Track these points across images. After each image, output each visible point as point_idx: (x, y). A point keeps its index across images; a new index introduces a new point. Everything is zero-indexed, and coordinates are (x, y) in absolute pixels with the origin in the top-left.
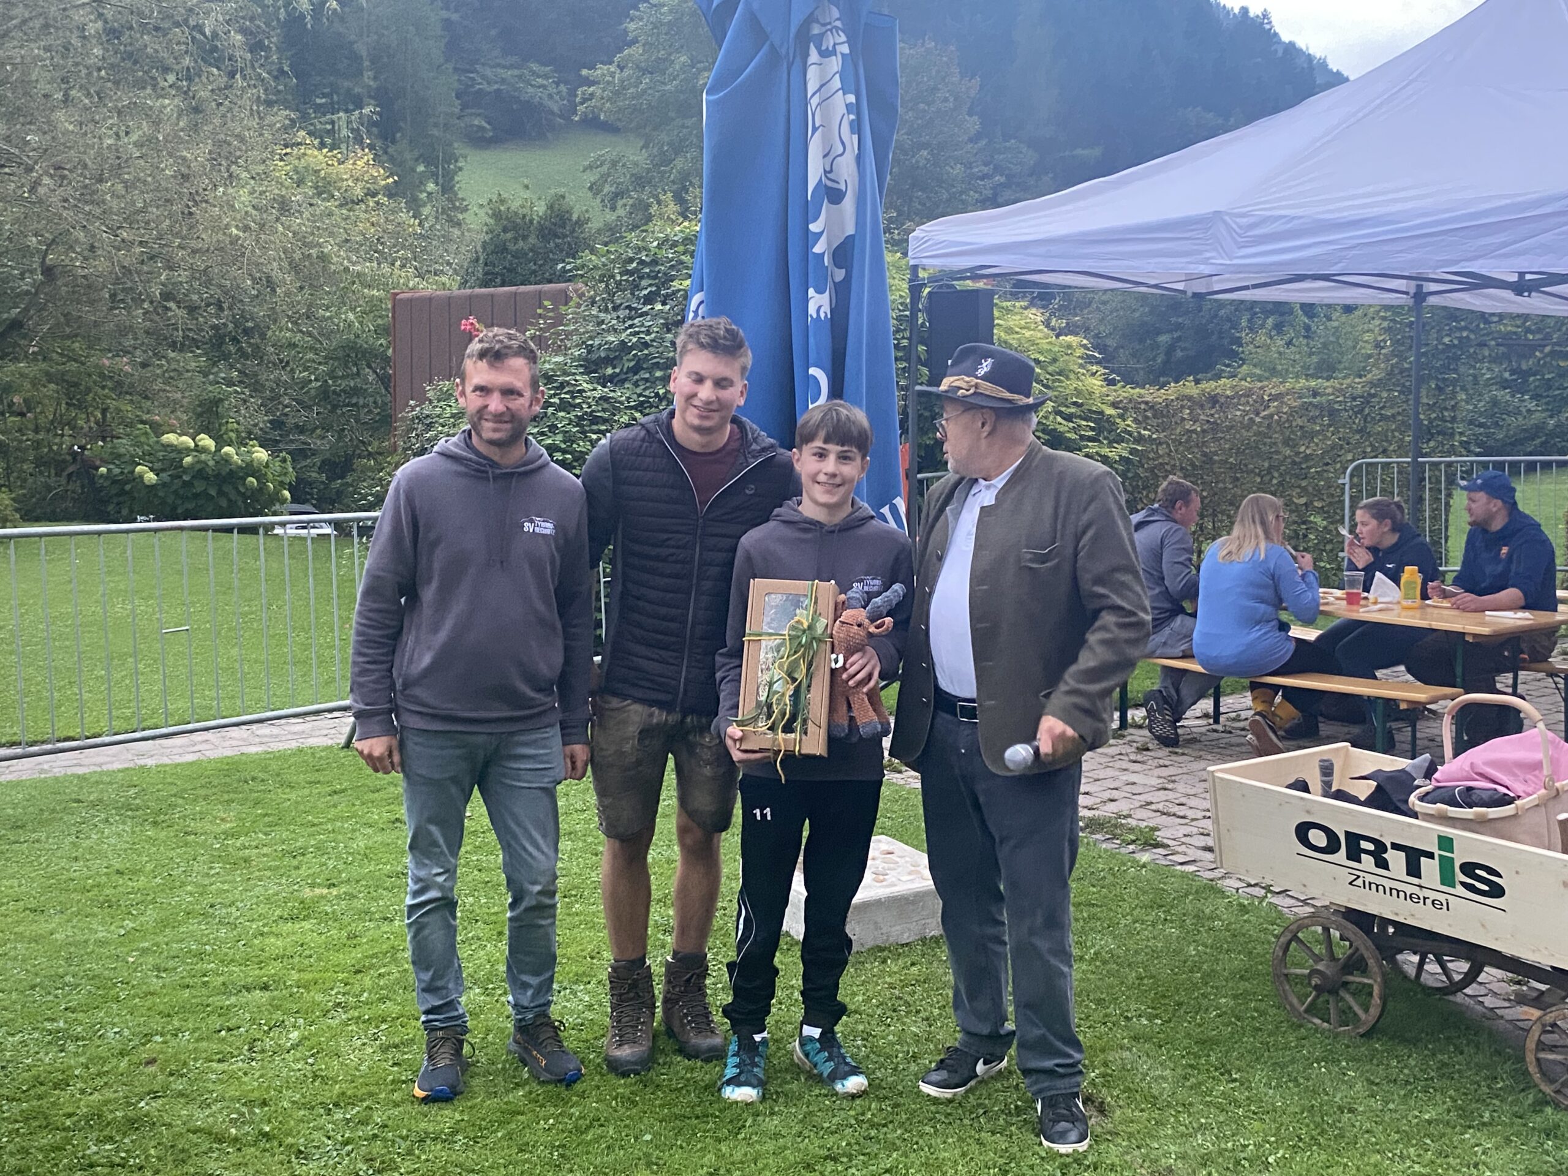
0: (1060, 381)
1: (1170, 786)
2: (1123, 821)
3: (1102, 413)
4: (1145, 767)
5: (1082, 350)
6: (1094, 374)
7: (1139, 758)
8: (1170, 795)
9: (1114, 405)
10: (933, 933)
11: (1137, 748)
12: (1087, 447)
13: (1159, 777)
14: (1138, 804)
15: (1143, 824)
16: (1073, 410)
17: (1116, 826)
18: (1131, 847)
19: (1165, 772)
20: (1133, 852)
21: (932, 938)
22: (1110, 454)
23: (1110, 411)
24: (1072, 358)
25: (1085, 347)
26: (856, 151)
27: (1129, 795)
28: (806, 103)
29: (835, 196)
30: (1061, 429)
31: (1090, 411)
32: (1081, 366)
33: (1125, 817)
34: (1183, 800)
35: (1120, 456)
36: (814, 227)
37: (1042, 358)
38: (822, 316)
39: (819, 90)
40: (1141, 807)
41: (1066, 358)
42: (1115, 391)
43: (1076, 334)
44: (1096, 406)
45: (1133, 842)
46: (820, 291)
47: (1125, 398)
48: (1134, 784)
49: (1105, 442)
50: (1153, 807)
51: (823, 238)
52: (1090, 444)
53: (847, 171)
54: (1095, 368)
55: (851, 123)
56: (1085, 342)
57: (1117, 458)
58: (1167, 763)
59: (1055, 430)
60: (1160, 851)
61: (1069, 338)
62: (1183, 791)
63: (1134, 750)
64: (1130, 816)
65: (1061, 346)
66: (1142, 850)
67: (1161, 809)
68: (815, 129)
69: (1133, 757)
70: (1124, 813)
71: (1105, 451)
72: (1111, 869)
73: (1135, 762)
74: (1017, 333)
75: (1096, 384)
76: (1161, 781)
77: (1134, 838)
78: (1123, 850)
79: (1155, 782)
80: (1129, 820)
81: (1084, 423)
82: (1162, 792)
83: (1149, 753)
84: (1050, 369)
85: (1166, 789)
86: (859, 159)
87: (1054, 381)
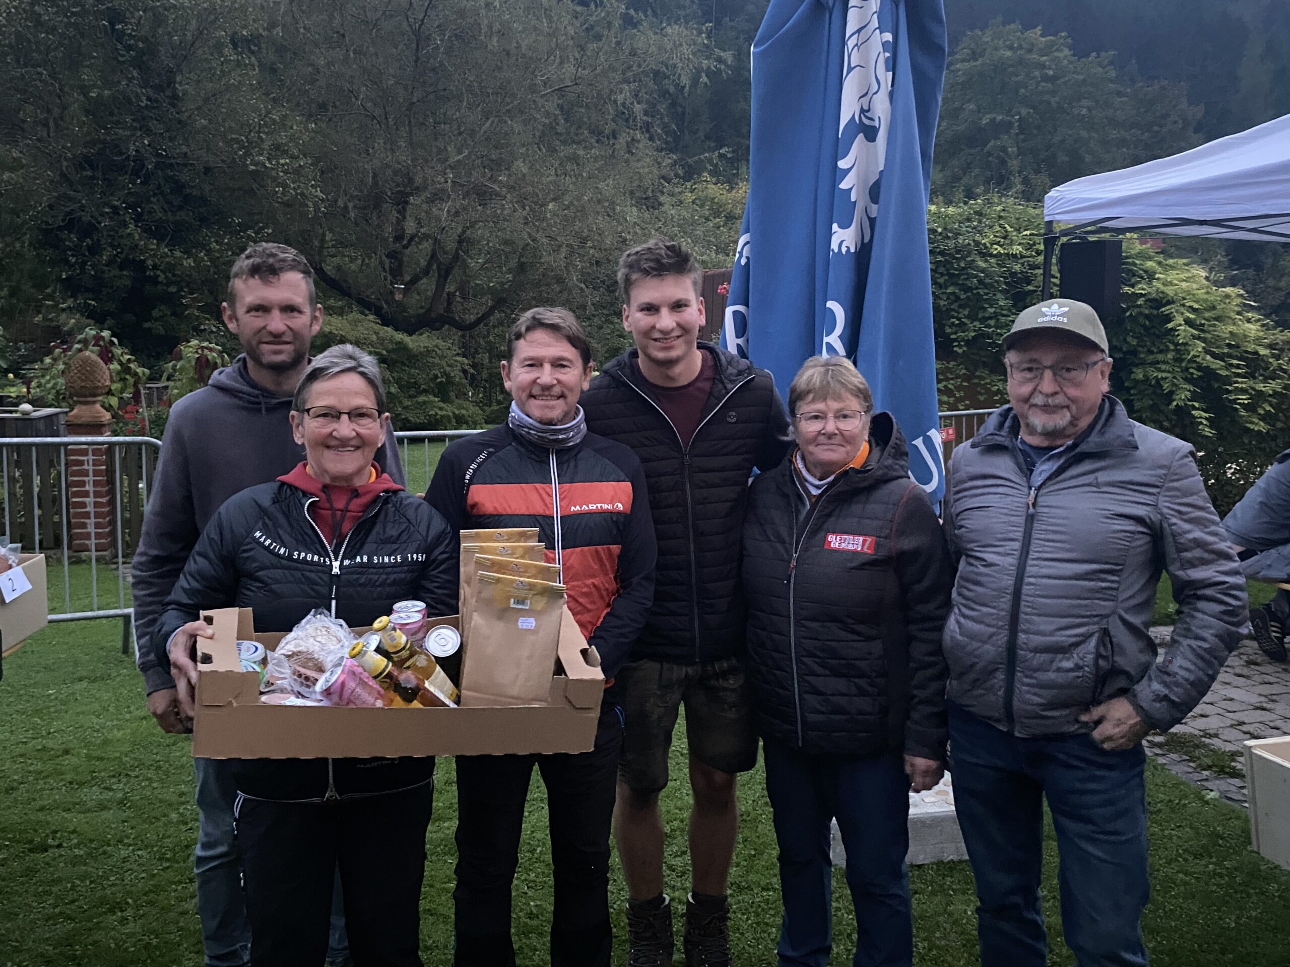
0: (1214, 325)
1: (1268, 706)
2: (1207, 741)
3: (1256, 353)
4: (1248, 681)
5: (1239, 300)
6: (1249, 321)
7: (1245, 671)
8: (1266, 716)
9: (1271, 346)
10: (951, 857)
11: (1246, 661)
12: (1237, 382)
13: (1260, 695)
14: (1229, 723)
15: (1229, 747)
16: (1226, 351)
17: (1197, 746)
18: (1206, 773)
19: (1266, 690)
20: (1206, 780)
21: (949, 862)
22: (1263, 389)
23: (1263, 352)
24: (1230, 306)
25: (1241, 296)
26: (890, 88)
27: (1221, 711)
28: (844, 43)
29: (871, 134)
30: (1213, 366)
31: (1246, 352)
32: (1239, 313)
33: (1211, 736)
34: (1279, 723)
35: (1274, 391)
36: (842, 164)
37: (1196, 306)
38: (844, 250)
39: (859, 31)
40: (1232, 726)
41: (1223, 306)
42: (1273, 334)
43: (1234, 286)
44: (1251, 347)
45: (1208, 768)
46: (844, 226)
47: (1283, 341)
48: (1232, 700)
49: (1261, 378)
50: (1245, 728)
51: (851, 174)
52: (1240, 380)
53: (881, 108)
54: (1250, 315)
55: (887, 60)
56: (1242, 292)
57: (1271, 392)
58: (1272, 679)
59: (1208, 367)
60: (1237, 782)
61: (1228, 290)
62: (1282, 713)
63: (1242, 663)
64: (1216, 735)
65: (1220, 296)
66: (1216, 778)
67: (1252, 731)
68: (850, 69)
69: (1238, 671)
70: (1211, 732)
71: (1260, 387)
72: (1170, 801)
73: (1239, 675)
74: (1176, 285)
75: (1253, 329)
76: (1263, 699)
77: (1210, 763)
78: (1196, 776)
79: (1255, 700)
80: (1215, 741)
81: (1235, 362)
82: (1259, 712)
83: (1257, 668)
84: (1207, 315)
85: (1264, 709)
86: (891, 95)
87: (1210, 326)
